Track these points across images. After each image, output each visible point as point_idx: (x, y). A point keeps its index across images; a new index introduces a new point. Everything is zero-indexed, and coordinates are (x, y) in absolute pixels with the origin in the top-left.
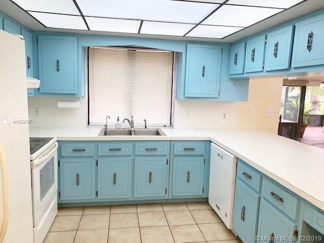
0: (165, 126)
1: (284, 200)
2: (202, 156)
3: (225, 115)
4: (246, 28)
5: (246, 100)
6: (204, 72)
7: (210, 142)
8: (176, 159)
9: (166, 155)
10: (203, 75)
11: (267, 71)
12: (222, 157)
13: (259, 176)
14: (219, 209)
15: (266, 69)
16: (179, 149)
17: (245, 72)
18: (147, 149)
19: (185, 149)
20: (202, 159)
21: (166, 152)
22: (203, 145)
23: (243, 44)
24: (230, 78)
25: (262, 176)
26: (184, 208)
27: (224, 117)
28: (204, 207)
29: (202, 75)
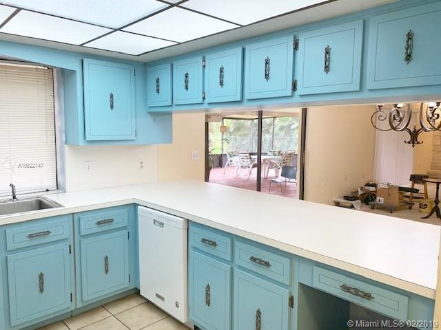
0: (48, 190)
1: (270, 263)
2: (124, 228)
3: (142, 163)
4: (180, 43)
5: (170, 141)
6: (112, 102)
7: (135, 205)
8: (85, 242)
9: (66, 239)
10: (112, 107)
11: (209, 104)
12: (163, 224)
13: (228, 240)
14: (162, 299)
15: (207, 101)
16: (88, 225)
17: (174, 103)
18: (31, 236)
19: (99, 223)
20: (125, 232)
21: (67, 233)
22: (125, 210)
23: (169, 66)
24: (148, 112)
25: (234, 238)
26: (104, 314)
27: (142, 167)
28: (133, 303)
29: (110, 106)
